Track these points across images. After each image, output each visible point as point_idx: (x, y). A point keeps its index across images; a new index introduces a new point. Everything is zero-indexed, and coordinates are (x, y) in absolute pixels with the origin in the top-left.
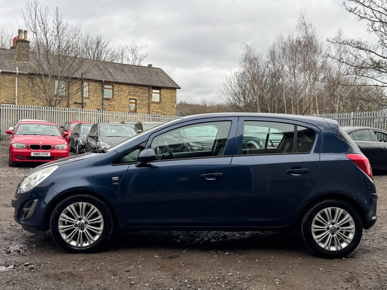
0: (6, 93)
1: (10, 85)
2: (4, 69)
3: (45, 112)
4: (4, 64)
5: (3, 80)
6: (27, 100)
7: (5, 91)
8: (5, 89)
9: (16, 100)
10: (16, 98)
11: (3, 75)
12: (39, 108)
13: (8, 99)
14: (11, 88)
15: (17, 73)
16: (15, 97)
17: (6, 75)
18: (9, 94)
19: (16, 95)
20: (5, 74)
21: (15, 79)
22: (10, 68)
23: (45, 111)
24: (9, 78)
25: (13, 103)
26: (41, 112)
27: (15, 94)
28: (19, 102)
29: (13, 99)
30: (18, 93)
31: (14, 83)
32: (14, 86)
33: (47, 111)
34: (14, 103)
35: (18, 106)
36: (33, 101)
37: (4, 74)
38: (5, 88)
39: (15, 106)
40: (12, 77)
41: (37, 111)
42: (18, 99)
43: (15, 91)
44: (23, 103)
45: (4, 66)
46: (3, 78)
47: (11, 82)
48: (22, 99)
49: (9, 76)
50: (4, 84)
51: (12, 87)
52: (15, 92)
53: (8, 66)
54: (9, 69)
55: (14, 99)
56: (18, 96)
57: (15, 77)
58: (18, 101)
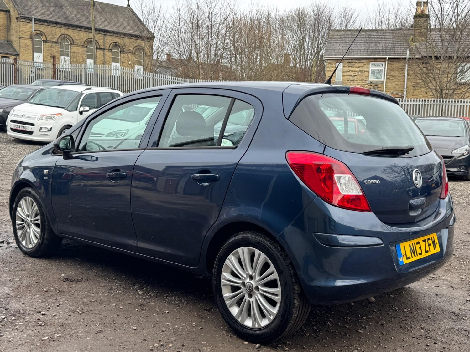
0: (393, 85)
1: (399, 74)
2: (392, 55)
3: (431, 107)
4: (394, 49)
5: (391, 68)
6: (418, 92)
7: (391, 81)
8: (392, 80)
9: (405, 93)
10: (405, 90)
11: (391, 62)
12: (423, 101)
13: (395, 92)
14: (399, 78)
15: (407, 58)
16: (404, 88)
17: (394, 62)
18: (397, 85)
19: (405, 87)
20: (394, 60)
21: (405, 66)
22: (400, 52)
23: (431, 105)
24: (398, 66)
25: (400, 97)
26: (426, 106)
27: (404, 85)
28: (408, 95)
29: (401, 91)
30: (407, 84)
31: (404, 71)
32: (403, 74)
33: (434, 105)
34: (402, 97)
35: (407, 100)
36: (426, 93)
37: (392, 60)
38: (392, 78)
39: (402, 100)
40: (400, 64)
41: (421, 105)
42: (407, 91)
43: (404, 81)
44: (413, 95)
45: (394, 50)
46: (391, 65)
47: (400, 69)
48: (412, 91)
49: (397, 63)
50: (392, 73)
51: (400, 76)
52: (404, 83)
53: (399, 50)
54: (398, 54)
55: (403, 91)
56: (407, 87)
57: (405, 64)
58: (406, 94)
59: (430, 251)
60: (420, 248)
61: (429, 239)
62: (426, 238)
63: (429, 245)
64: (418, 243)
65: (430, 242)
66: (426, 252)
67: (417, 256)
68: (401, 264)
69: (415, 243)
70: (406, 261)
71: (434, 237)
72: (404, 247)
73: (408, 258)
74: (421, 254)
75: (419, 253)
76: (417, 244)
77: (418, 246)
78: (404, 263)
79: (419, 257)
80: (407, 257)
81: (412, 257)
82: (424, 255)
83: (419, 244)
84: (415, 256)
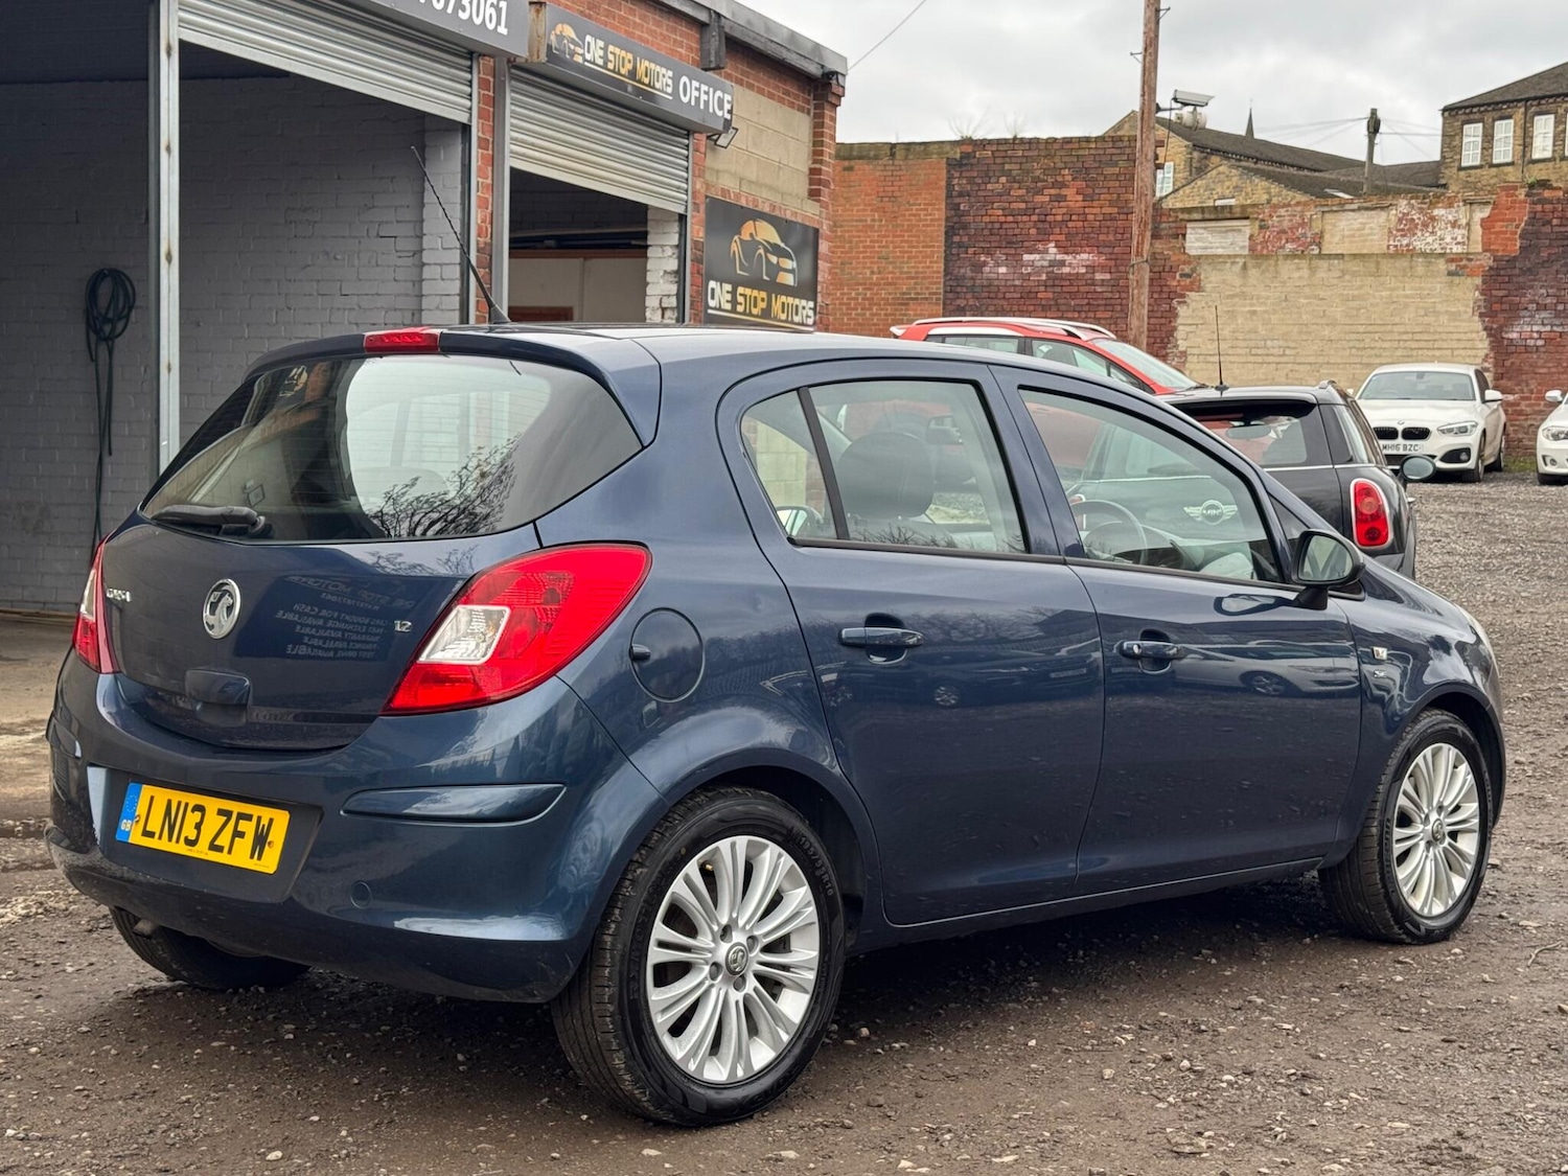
59: (230, 852)
60: (198, 826)
61: (248, 818)
62: (236, 807)
63: (238, 834)
64: (200, 808)
65: (248, 827)
66: (214, 847)
67: (178, 841)
68: (118, 838)
69: (187, 805)
70: (136, 838)
71: (271, 821)
72: (152, 798)
73: (148, 834)
74: (191, 843)
75: (186, 839)
76: (193, 811)
77: (193, 818)
78: (130, 841)
79: (181, 849)
80: (148, 829)
81: (160, 838)
82: (201, 851)
83: (198, 815)
84: (170, 839)
